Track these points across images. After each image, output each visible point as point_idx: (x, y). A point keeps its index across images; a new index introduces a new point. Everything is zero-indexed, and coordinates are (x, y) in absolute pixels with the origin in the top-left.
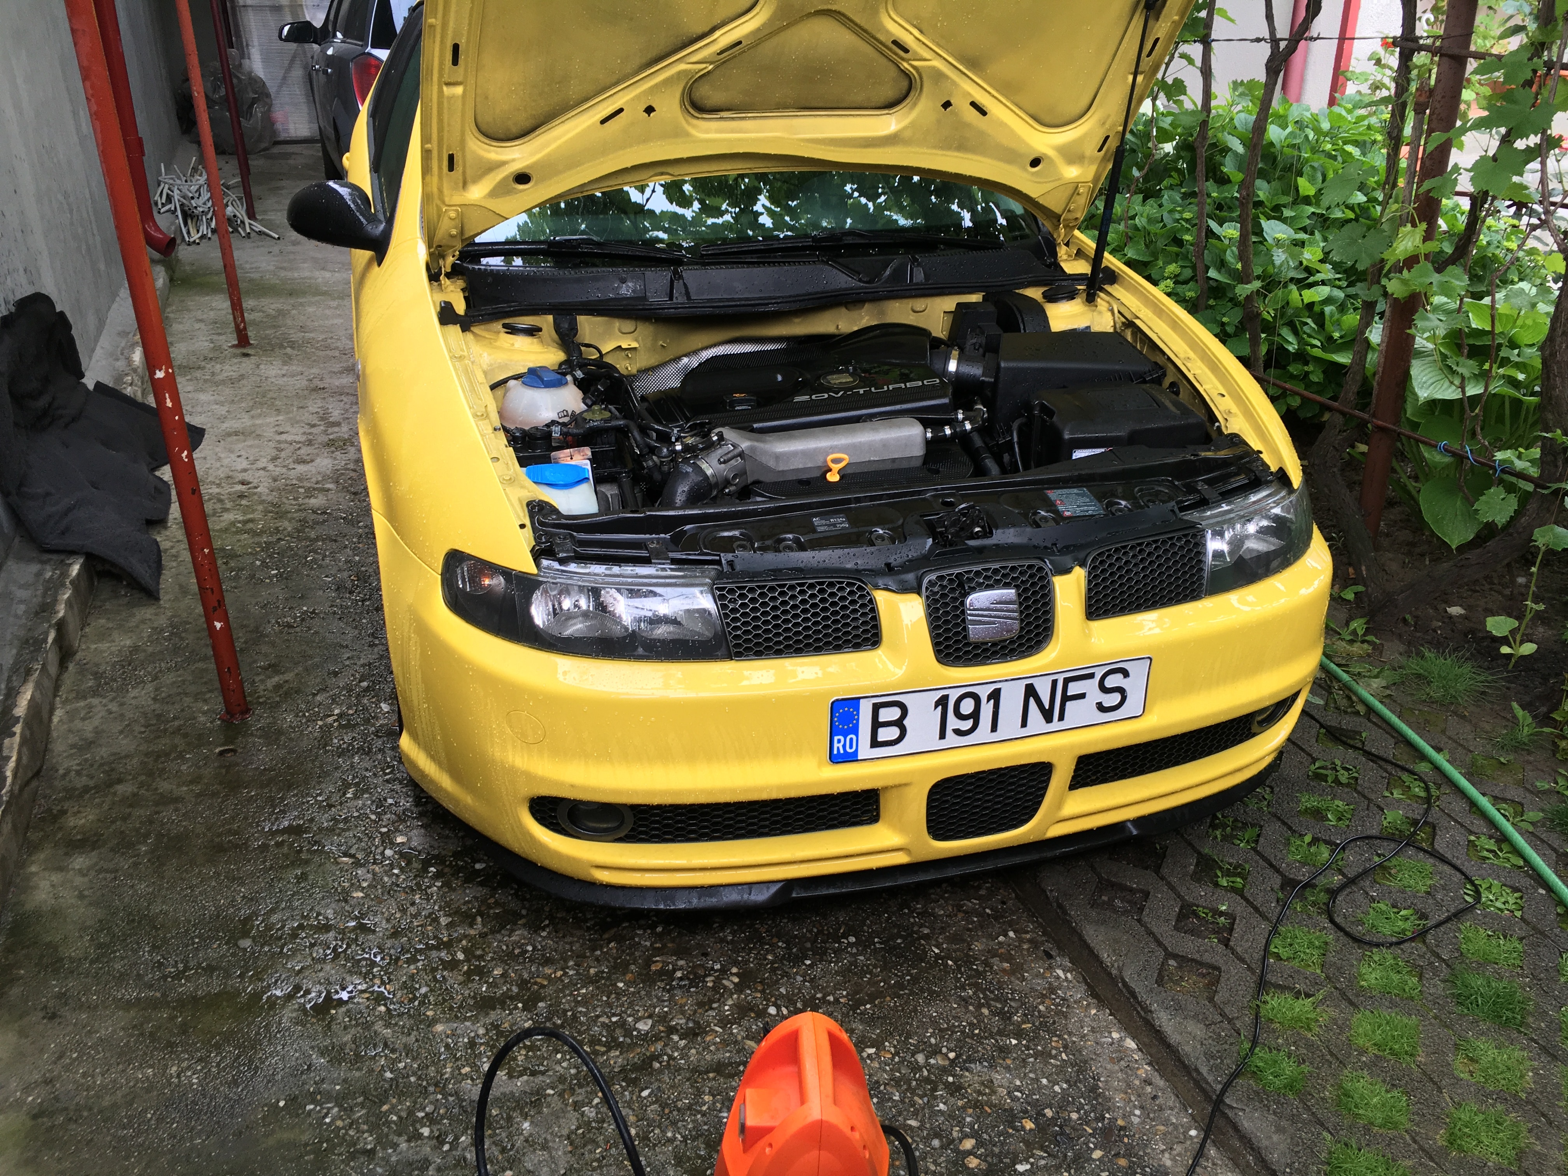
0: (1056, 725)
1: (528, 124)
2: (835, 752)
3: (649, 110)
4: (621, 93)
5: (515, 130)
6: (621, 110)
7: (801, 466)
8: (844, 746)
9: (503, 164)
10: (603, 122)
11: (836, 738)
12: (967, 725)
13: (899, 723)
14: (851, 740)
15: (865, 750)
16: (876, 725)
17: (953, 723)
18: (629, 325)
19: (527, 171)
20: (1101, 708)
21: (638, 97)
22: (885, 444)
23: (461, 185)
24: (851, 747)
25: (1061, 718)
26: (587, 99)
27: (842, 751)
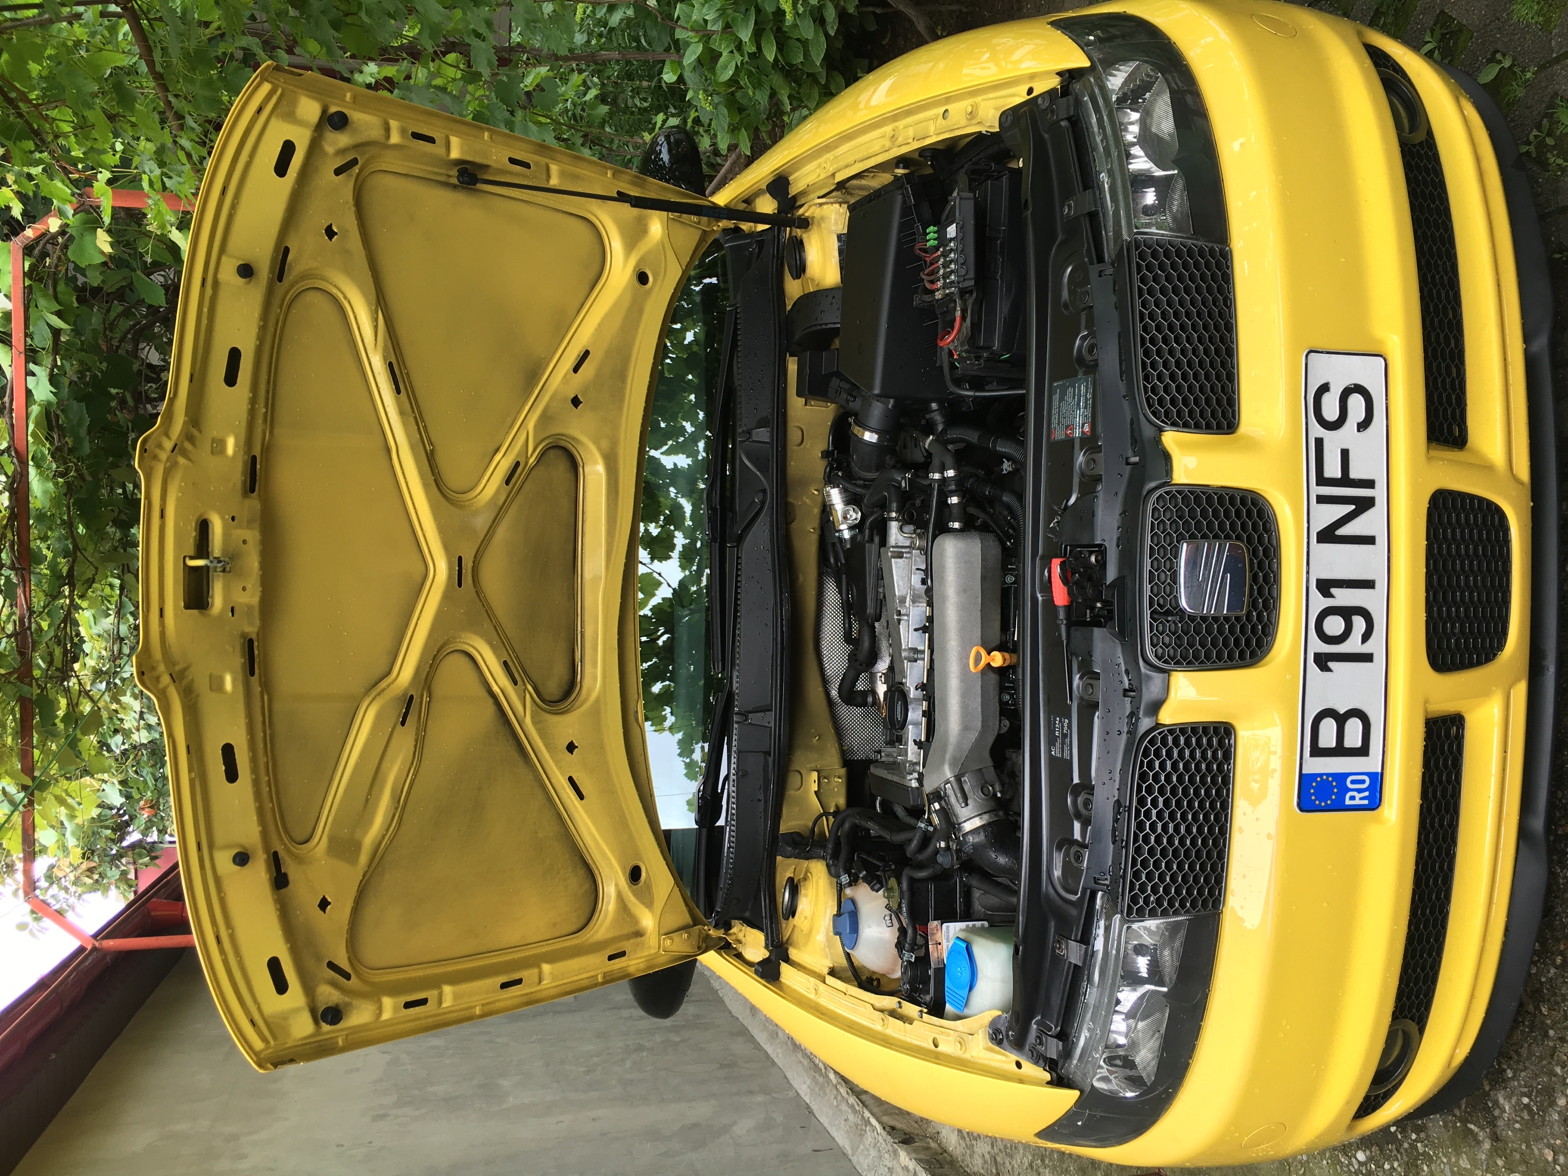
0: (1379, 493)
1: (581, 872)
2: (1366, 802)
3: (571, 747)
4: (553, 781)
5: (587, 885)
6: (571, 779)
7: (979, 700)
8: (1359, 791)
9: (620, 896)
10: (581, 796)
11: (1348, 802)
12: (1359, 624)
13: (1341, 719)
14: (1353, 782)
15: (1370, 764)
16: (1340, 750)
17: (1353, 645)
18: (794, 780)
19: (628, 871)
20: (1364, 425)
21: (557, 763)
22: (964, 590)
23: (639, 939)
24: (1363, 782)
25: (1370, 484)
26: (559, 816)
27: (1367, 794)
